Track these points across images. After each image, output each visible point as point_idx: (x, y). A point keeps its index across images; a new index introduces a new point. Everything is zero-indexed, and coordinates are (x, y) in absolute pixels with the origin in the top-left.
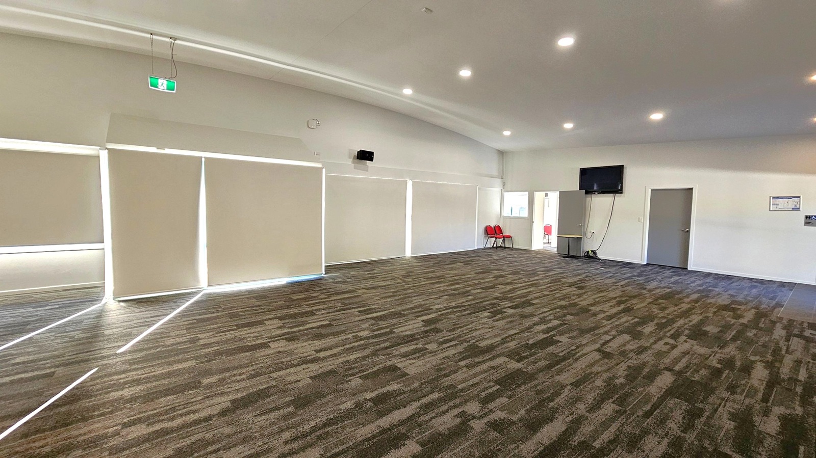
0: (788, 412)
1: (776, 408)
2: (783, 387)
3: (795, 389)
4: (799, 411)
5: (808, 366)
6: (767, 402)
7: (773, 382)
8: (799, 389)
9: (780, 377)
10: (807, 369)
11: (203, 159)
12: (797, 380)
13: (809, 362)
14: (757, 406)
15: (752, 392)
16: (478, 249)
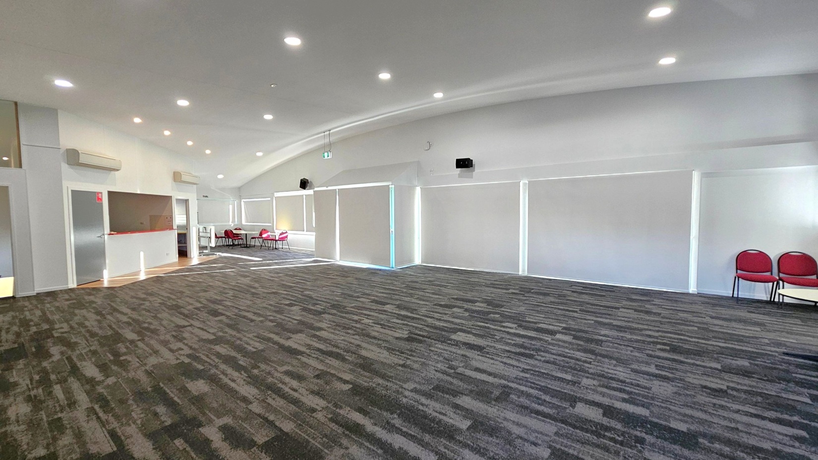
0: (50, 360)
1: (58, 358)
2: (65, 371)
3: (56, 375)
4: (45, 364)
5: (60, 405)
6: (67, 358)
7: (75, 371)
8: (53, 377)
9: (74, 378)
10: (58, 401)
12: (60, 383)
13: (62, 411)
14: (70, 353)
15: (81, 357)
16: (699, 295)
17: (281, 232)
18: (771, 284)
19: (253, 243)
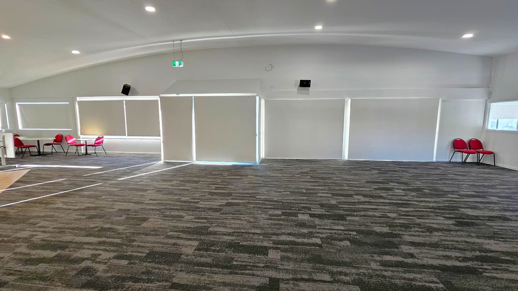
11: (193, 97)
16: (437, 162)
17: (97, 137)
18: (467, 154)
19: (45, 150)
